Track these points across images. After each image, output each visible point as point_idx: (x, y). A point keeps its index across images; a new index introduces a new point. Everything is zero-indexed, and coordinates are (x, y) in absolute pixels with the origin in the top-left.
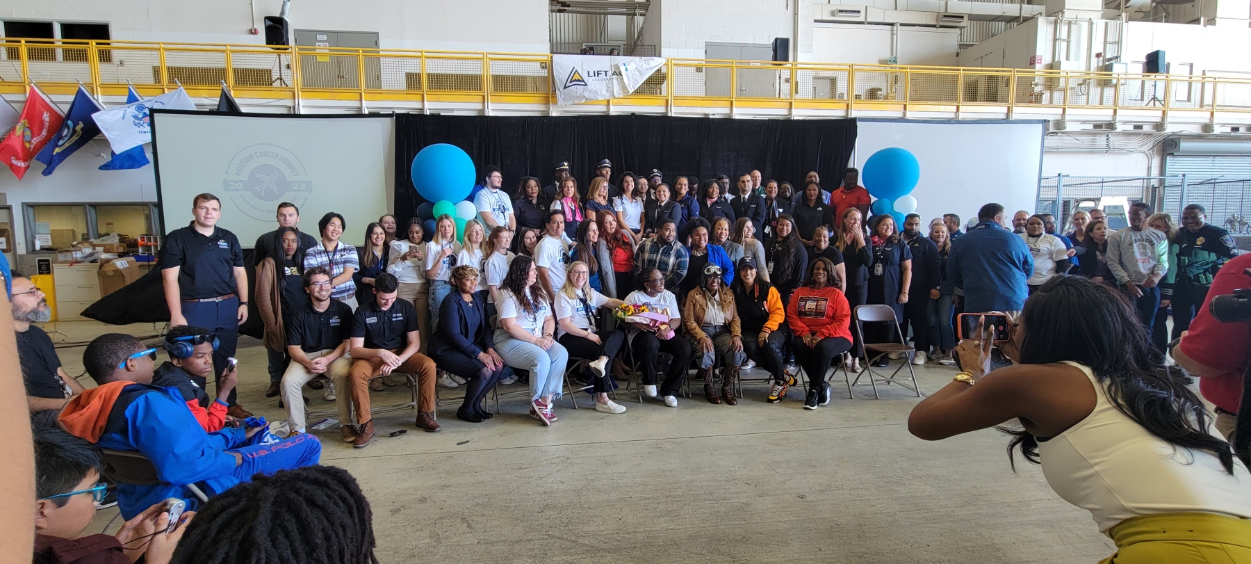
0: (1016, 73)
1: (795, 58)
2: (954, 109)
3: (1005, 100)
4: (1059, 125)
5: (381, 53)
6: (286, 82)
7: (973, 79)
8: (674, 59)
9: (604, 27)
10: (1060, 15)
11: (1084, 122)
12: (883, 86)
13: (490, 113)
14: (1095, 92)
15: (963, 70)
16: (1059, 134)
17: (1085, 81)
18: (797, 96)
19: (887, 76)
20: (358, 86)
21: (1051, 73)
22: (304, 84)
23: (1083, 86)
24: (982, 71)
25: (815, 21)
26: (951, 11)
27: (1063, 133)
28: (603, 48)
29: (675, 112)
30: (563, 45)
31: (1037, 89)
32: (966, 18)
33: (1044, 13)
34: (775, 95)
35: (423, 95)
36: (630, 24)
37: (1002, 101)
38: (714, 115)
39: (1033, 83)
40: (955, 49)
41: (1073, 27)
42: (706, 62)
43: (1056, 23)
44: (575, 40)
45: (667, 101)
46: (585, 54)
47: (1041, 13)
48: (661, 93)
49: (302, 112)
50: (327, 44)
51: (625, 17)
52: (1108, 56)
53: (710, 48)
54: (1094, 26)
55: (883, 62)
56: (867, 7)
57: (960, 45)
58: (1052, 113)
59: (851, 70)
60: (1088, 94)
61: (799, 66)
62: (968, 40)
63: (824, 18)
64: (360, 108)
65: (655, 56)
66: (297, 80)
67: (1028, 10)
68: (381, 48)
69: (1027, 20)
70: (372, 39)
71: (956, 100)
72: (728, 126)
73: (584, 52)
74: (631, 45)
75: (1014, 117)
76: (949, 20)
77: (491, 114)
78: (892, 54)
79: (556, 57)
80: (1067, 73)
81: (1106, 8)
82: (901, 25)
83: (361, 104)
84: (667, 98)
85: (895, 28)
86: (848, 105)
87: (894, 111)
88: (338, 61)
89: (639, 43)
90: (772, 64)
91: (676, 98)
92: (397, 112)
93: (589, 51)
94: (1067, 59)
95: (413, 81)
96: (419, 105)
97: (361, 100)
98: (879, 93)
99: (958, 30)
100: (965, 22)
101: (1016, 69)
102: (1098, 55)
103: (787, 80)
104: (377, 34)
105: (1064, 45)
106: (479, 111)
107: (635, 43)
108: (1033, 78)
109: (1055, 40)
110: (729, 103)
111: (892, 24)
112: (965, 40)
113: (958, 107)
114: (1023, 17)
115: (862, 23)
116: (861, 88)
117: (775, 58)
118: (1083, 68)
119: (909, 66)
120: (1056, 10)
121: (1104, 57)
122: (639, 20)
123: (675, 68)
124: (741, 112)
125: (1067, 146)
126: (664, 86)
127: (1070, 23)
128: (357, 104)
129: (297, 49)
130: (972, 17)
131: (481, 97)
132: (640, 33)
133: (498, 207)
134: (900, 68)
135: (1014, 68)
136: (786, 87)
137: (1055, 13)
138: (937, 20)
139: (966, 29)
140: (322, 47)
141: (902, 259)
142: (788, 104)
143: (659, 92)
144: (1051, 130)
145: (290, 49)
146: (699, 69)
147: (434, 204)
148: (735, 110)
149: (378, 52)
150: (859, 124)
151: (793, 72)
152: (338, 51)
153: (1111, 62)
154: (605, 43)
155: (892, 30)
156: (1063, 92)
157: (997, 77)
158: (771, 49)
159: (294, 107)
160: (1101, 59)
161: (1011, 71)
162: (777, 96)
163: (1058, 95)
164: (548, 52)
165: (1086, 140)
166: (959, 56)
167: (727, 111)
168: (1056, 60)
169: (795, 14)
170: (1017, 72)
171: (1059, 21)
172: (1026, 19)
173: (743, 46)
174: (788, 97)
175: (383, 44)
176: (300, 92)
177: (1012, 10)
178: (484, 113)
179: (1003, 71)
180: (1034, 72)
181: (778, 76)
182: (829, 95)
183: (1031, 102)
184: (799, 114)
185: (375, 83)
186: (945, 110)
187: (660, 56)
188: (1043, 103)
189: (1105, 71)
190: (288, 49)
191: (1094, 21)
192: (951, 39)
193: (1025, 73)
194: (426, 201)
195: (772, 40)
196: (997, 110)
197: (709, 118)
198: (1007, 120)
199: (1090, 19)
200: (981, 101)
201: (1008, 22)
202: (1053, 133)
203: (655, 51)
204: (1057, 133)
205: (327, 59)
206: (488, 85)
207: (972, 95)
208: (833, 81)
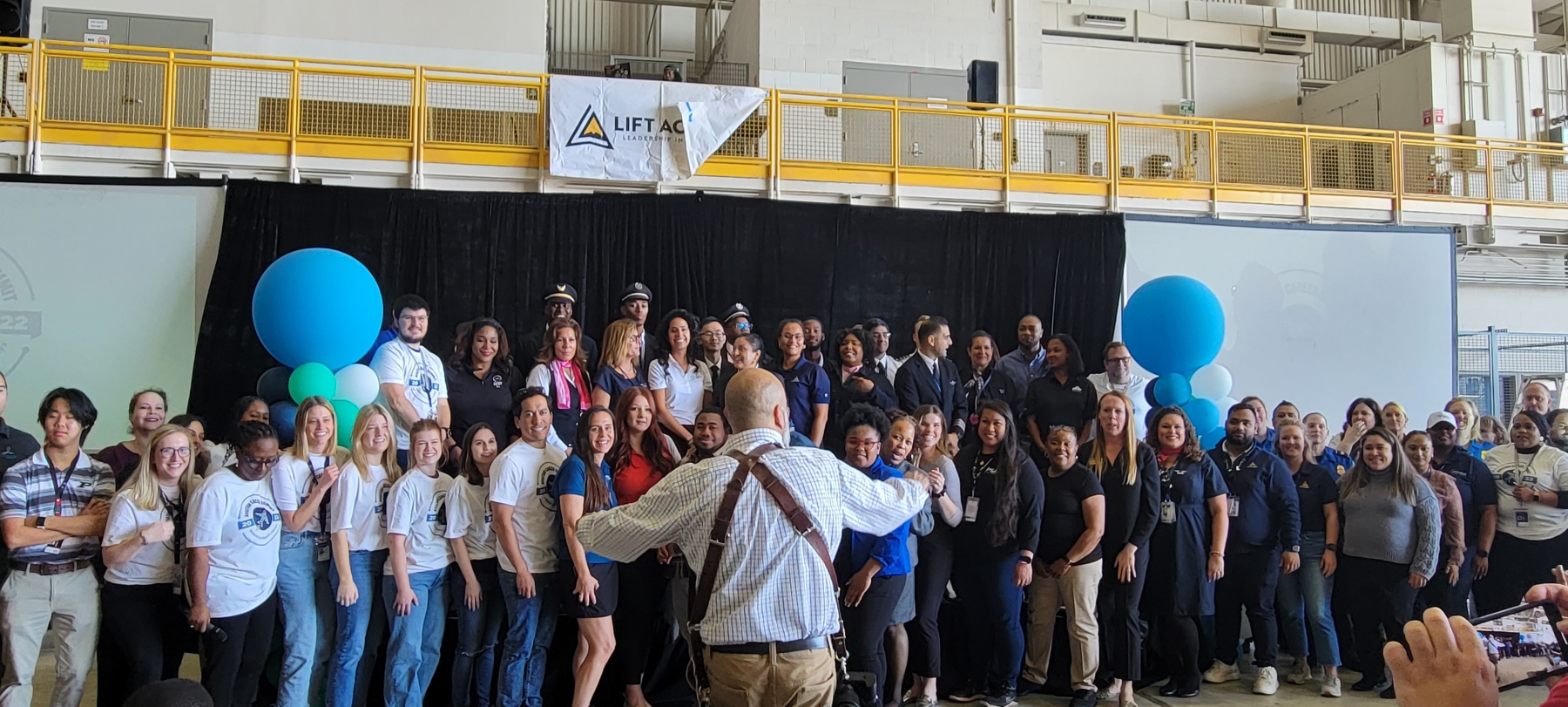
0: (1400, 140)
1: (1010, 98)
2: (1299, 199)
3: (1386, 186)
4: (1483, 234)
5: (214, 60)
6: (13, 108)
7: (1326, 146)
8: (782, 92)
9: (654, 25)
10: (1467, 42)
11: (1524, 231)
12: (1172, 152)
13: (422, 183)
14: (1538, 177)
15: (1310, 131)
16: (1484, 252)
17: (1518, 156)
18: (1017, 167)
19: (1178, 133)
20: (159, 120)
21: (1461, 141)
22: (49, 114)
23: (1516, 166)
24: (1342, 133)
25: (1045, 32)
26: (1285, 24)
27: (1490, 250)
28: (650, 65)
29: (782, 191)
30: (574, 57)
31: (1441, 169)
32: (1309, 38)
33: (1439, 37)
34: (974, 165)
35: (290, 143)
36: (704, 22)
37: (1383, 189)
38: (859, 197)
39: (1432, 157)
40: (1296, 91)
41: (1489, 62)
42: (845, 99)
43: (1460, 54)
44: (597, 47)
45: (768, 168)
46: (613, 75)
47: (1434, 37)
48: (756, 153)
49: (41, 169)
50: (107, 37)
51: (694, 9)
52: (1553, 115)
53: (851, 72)
54: (1524, 62)
55: (1170, 110)
56: (1136, 12)
57: (1303, 84)
58: (1467, 213)
59: (1111, 123)
60: (1526, 179)
61: (1018, 112)
62: (1318, 77)
63: (1062, 28)
64: (160, 165)
65: (747, 85)
66: (37, 104)
67: (1413, 29)
68: (214, 50)
69: (1413, 47)
70: (201, 31)
71: (1302, 184)
72: (885, 218)
73: (610, 72)
74: (704, 62)
75: (1404, 219)
76: (1281, 41)
77: (424, 184)
78: (1185, 96)
79: (556, 79)
80: (1487, 143)
81: (1541, 32)
82: (1198, 45)
83: (164, 156)
84: (768, 163)
85: (1188, 50)
86: (1109, 186)
87: (1189, 200)
88: (126, 71)
89: (718, 58)
90: (968, 107)
91: (785, 164)
92: (233, 175)
93: (622, 70)
94: (1486, 117)
95: (273, 114)
96: (279, 162)
97: (163, 148)
98: (1166, 165)
99: (1296, 59)
100: (1308, 46)
101: (1400, 133)
102: (1536, 113)
103: (997, 137)
104: (209, 22)
105: (1477, 92)
106: (400, 177)
107: (712, 58)
108: (1432, 150)
109: (1462, 83)
110: (887, 176)
111: (1182, 44)
112: (1312, 76)
113: (1305, 197)
114: (1406, 41)
115: (1130, 39)
116: (1132, 154)
117: (973, 97)
118: (1513, 135)
119: (1214, 120)
120: (1458, 34)
121: (1546, 116)
122: (720, 17)
123: (785, 107)
124: (913, 195)
125: (1500, 274)
126: (763, 140)
127: (1483, 55)
128: (154, 156)
129: (43, 46)
130: (1320, 38)
131: (407, 150)
132: (721, 40)
133: (419, 378)
134: (1200, 123)
135: (1397, 130)
136: (993, 150)
137: (1457, 37)
138: (1260, 40)
139: (1311, 56)
140: (96, 43)
141: (1210, 493)
142: (999, 182)
143: (753, 151)
144: (1470, 243)
145: (29, 47)
146: (831, 112)
147: (291, 370)
148: (899, 190)
149: (209, 58)
150: (1128, 224)
151: (1009, 120)
152: (128, 52)
153: (1558, 125)
154: (654, 56)
155: (1183, 54)
156: (1483, 175)
157: (1370, 144)
158: (966, 80)
159: (24, 158)
160: (1541, 118)
161: (1392, 136)
162: (979, 165)
163: (1475, 180)
164: (542, 68)
165: (1531, 262)
166: (1302, 105)
167: (884, 191)
168: (1468, 119)
169: (1009, 19)
170: (1403, 137)
171: (1465, 51)
172: (1411, 45)
173: (914, 72)
174: (999, 168)
175: (220, 42)
176: (39, 128)
177: (1387, 27)
178: (409, 182)
179: (1380, 135)
180: (1432, 139)
181: (979, 129)
182: (1074, 166)
183: (1431, 192)
184: (1019, 202)
185: (195, 118)
186: (1284, 202)
187: (756, 85)
188: (1452, 193)
189: (1551, 141)
190: (26, 44)
191: (1523, 54)
192: (1286, 74)
193: (1417, 139)
194: (276, 364)
195: (967, 64)
196: (1373, 205)
197: (849, 206)
198: (1390, 225)
199: (1516, 50)
200: (1345, 187)
201: (1382, 49)
202: (1475, 249)
203: (748, 76)
204: (1480, 250)
205: (104, 66)
206: (420, 127)
207: (1329, 177)
208: (1082, 140)
